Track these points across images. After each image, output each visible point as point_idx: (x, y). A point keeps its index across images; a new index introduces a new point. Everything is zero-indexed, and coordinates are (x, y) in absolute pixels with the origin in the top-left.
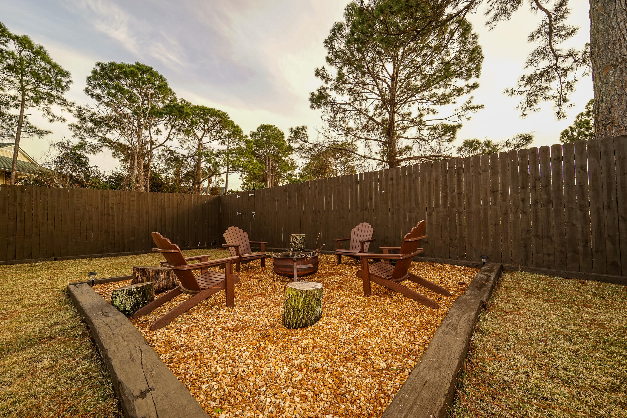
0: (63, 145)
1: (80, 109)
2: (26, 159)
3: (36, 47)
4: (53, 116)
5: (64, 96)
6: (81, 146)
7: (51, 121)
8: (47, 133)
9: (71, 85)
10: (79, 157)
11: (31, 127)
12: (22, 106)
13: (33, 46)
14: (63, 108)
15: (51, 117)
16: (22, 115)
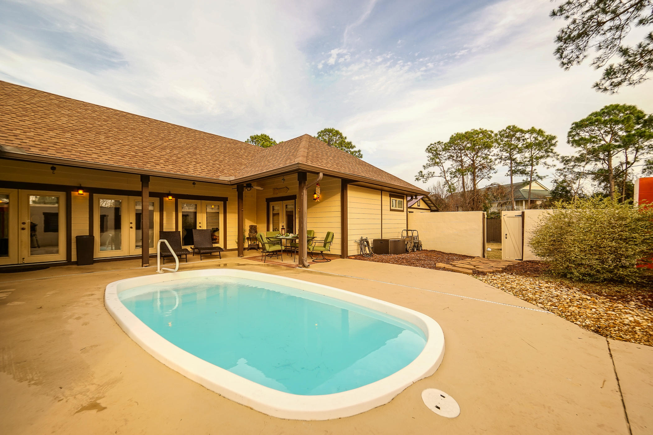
0: (555, 182)
1: (563, 158)
2: (543, 189)
6: (565, 181)
7: (548, 168)
8: (545, 177)
9: (557, 143)
10: (564, 187)
11: (537, 175)
12: (532, 165)
13: (536, 130)
14: (554, 159)
15: (547, 166)
16: (532, 171)
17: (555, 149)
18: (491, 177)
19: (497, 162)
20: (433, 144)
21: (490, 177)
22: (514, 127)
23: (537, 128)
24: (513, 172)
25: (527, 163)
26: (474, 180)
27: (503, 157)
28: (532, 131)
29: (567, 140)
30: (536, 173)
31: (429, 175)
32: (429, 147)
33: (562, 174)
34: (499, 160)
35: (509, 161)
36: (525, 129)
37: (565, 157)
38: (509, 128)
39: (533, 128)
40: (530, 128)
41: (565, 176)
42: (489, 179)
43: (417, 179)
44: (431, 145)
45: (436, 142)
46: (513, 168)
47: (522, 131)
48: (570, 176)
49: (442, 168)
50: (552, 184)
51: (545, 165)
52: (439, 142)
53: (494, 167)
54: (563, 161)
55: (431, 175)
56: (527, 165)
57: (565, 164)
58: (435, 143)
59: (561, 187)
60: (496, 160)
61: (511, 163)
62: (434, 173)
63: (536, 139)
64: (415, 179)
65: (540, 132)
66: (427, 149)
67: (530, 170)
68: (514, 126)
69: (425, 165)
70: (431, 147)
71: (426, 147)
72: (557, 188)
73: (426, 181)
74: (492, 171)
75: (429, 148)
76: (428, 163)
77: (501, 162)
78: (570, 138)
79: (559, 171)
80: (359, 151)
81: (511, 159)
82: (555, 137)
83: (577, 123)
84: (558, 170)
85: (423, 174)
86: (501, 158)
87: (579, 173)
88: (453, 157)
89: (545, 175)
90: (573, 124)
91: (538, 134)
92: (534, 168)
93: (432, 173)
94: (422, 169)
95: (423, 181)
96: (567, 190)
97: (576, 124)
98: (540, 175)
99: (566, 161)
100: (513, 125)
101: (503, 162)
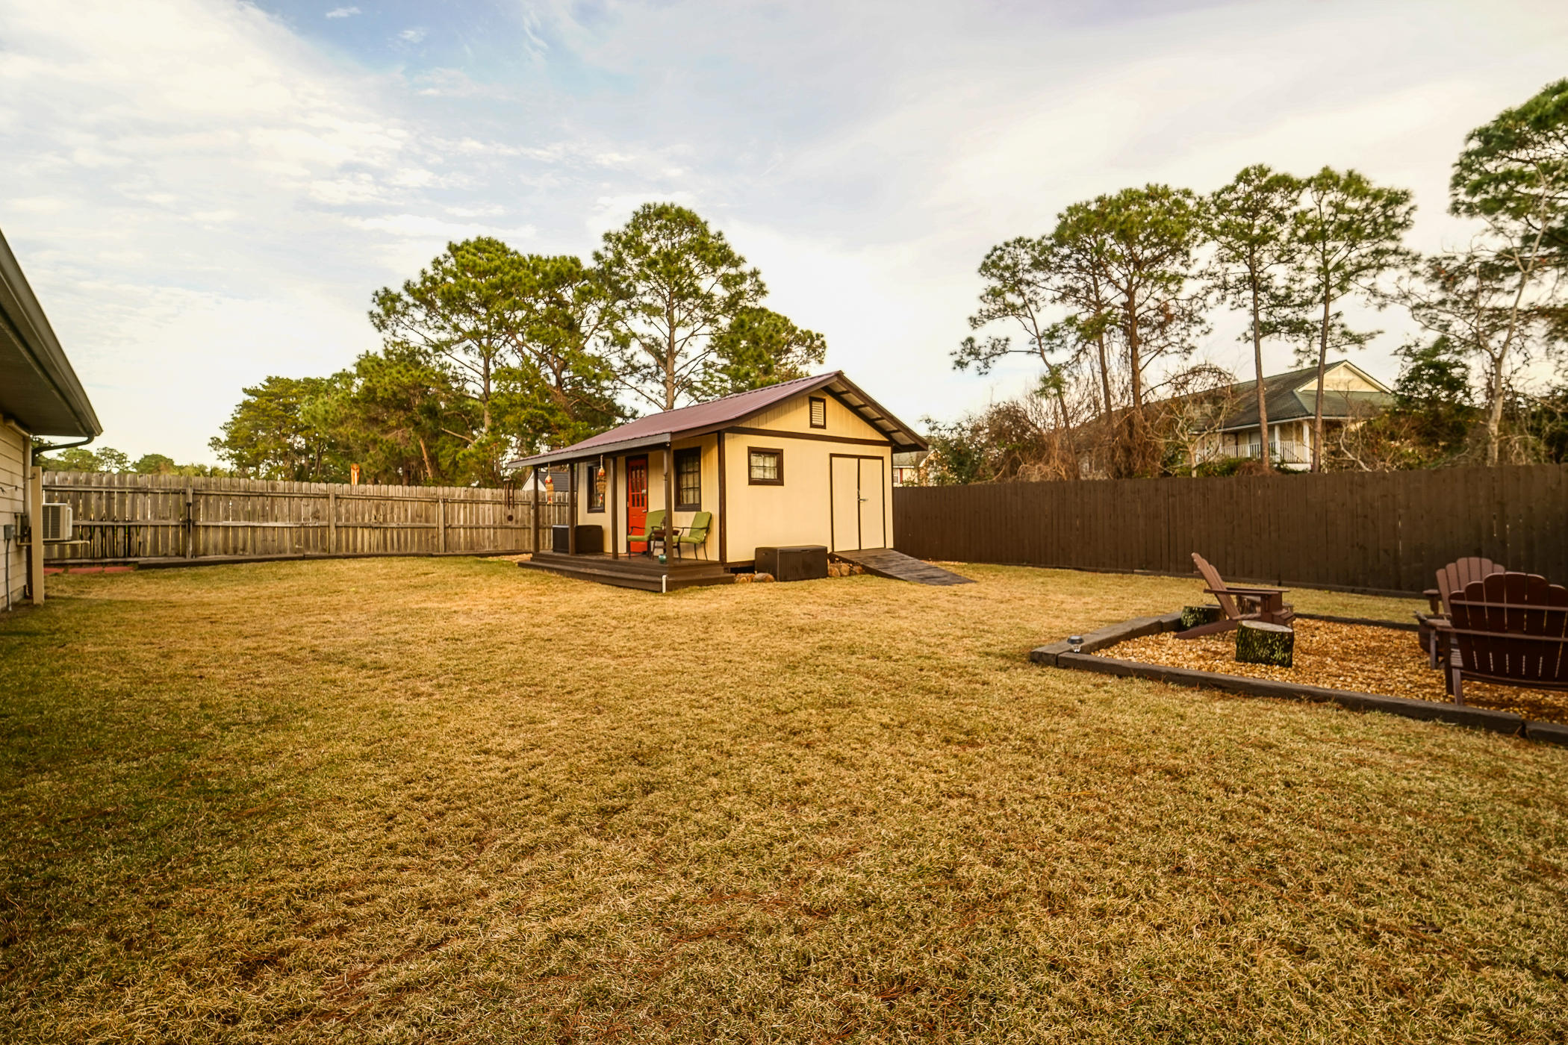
0: (1408, 351)
1: (1435, 263)
2: (1365, 384)
3: (1344, 176)
4: (1383, 296)
5: (1404, 246)
6: (1443, 344)
7: (1381, 306)
8: (1371, 336)
9: (1414, 216)
10: (1442, 368)
11: (1345, 334)
12: (1326, 300)
13: (1338, 177)
14: (1404, 271)
15: (1380, 300)
16: (1326, 317)
17: (1408, 240)
18: (1193, 348)
19: (1211, 299)
20: (1001, 249)
21: (1189, 350)
22: (1262, 172)
23: (1341, 170)
24: (1262, 330)
25: (1309, 294)
26: (1133, 360)
27: (1231, 279)
28: (1325, 181)
29: (1449, 202)
30: (1342, 326)
31: (993, 347)
32: (988, 257)
33: (1432, 320)
34: (1217, 293)
35: (1250, 293)
36: (1300, 174)
37: (1445, 258)
38: (1244, 177)
39: (1326, 169)
40: (1315, 172)
41: (1445, 327)
42: (1186, 355)
43: (961, 364)
44: (995, 249)
45: (1011, 239)
46: (1262, 317)
47: (1287, 183)
48: (1461, 328)
49: (1029, 322)
50: (1398, 359)
51: (1371, 297)
52: (1019, 241)
53: (1202, 314)
54: (1435, 277)
55: (1000, 348)
56: (1309, 302)
57: (1443, 288)
58: (1007, 245)
59: (1431, 366)
60: (1208, 293)
61: (1255, 298)
62: (1007, 340)
63: (1339, 208)
64: (953, 365)
65: (1353, 184)
66: (984, 265)
67: (1321, 317)
68: (1261, 166)
69: (976, 315)
70: (994, 258)
71: (981, 259)
72: (1415, 376)
73: (987, 370)
74: (1195, 329)
75: (989, 262)
76: (985, 307)
77: (1224, 298)
78: (1462, 190)
79: (1423, 311)
80: (755, 274)
81: (1255, 282)
82: (1404, 193)
83: (1487, 129)
84: (1418, 307)
85: (976, 345)
86: (1225, 286)
87: (1499, 313)
88: (1077, 291)
89: (1373, 330)
90: (1471, 138)
91: (1345, 189)
92: (1333, 308)
93: (1003, 342)
94: (971, 333)
95: (978, 369)
96: (1453, 378)
97: (1484, 134)
98: (1355, 329)
99: (1445, 275)
100: (1257, 163)
101: (1230, 298)
